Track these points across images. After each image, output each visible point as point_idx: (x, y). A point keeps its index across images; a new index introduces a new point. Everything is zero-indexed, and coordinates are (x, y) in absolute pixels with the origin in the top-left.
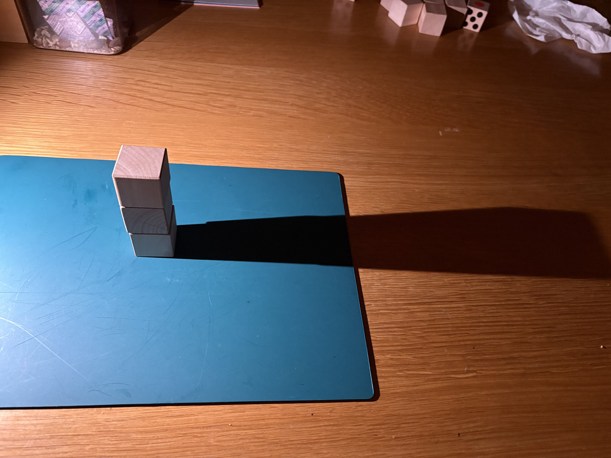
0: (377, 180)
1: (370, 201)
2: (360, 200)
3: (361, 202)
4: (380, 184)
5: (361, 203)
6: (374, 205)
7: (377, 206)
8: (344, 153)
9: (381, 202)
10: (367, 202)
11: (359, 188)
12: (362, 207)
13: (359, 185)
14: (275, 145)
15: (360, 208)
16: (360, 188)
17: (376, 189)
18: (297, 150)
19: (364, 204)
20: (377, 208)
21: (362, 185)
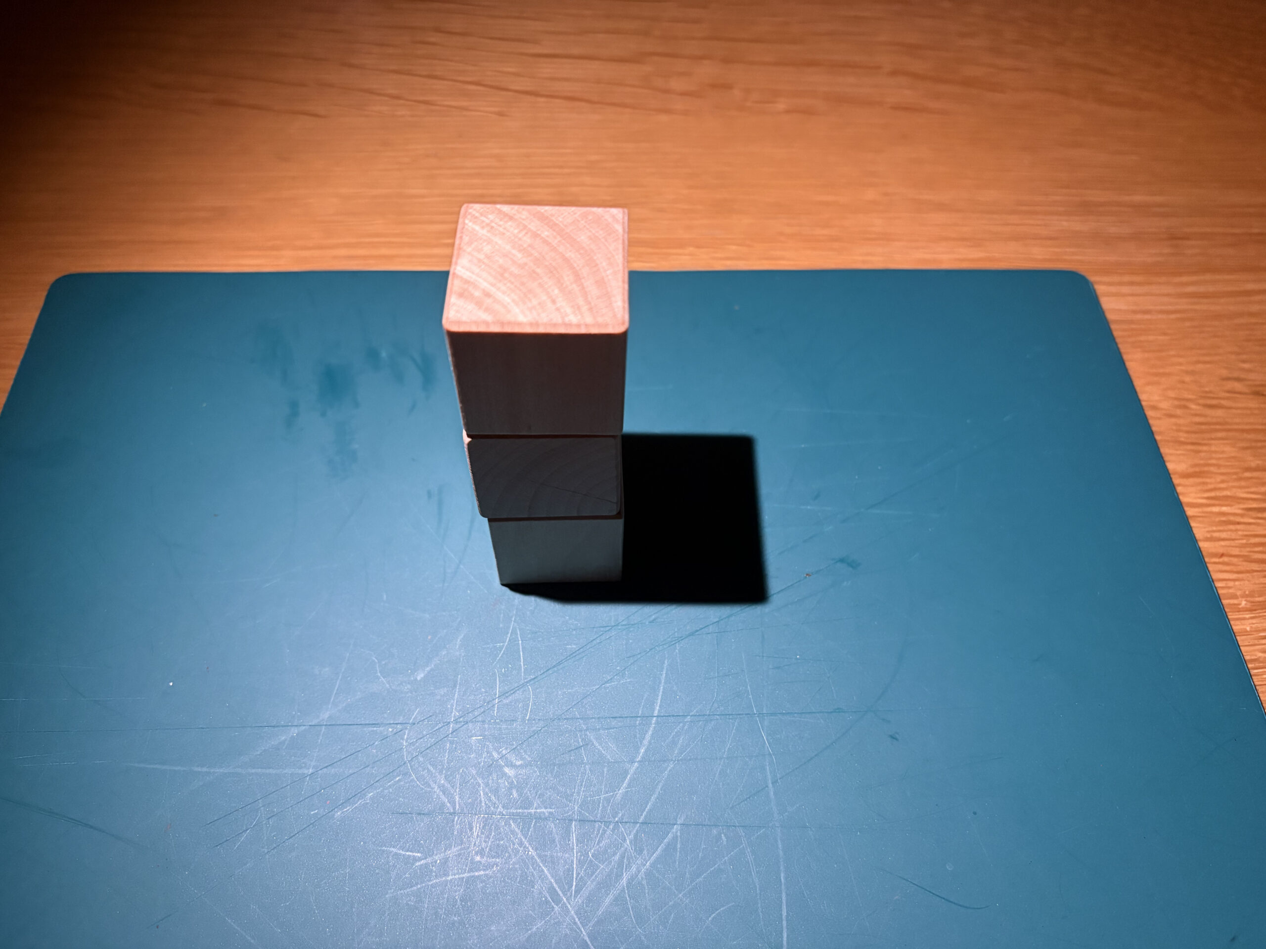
0: (1211, 289)
1: (1207, 359)
2: (1174, 356)
3: (1181, 364)
4: (1222, 300)
5: (1183, 368)
6: (1225, 373)
7: (1236, 374)
8: (1087, 208)
9: (1244, 361)
10: (1198, 362)
11: (1160, 316)
12: (1187, 379)
13: (1159, 308)
14: (870, 194)
15: (1183, 382)
16: (1164, 316)
17: (1218, 316)
18: (941, 207)
19: (1191, 368)
20: (1238, 379)
21: (1170, 308)
